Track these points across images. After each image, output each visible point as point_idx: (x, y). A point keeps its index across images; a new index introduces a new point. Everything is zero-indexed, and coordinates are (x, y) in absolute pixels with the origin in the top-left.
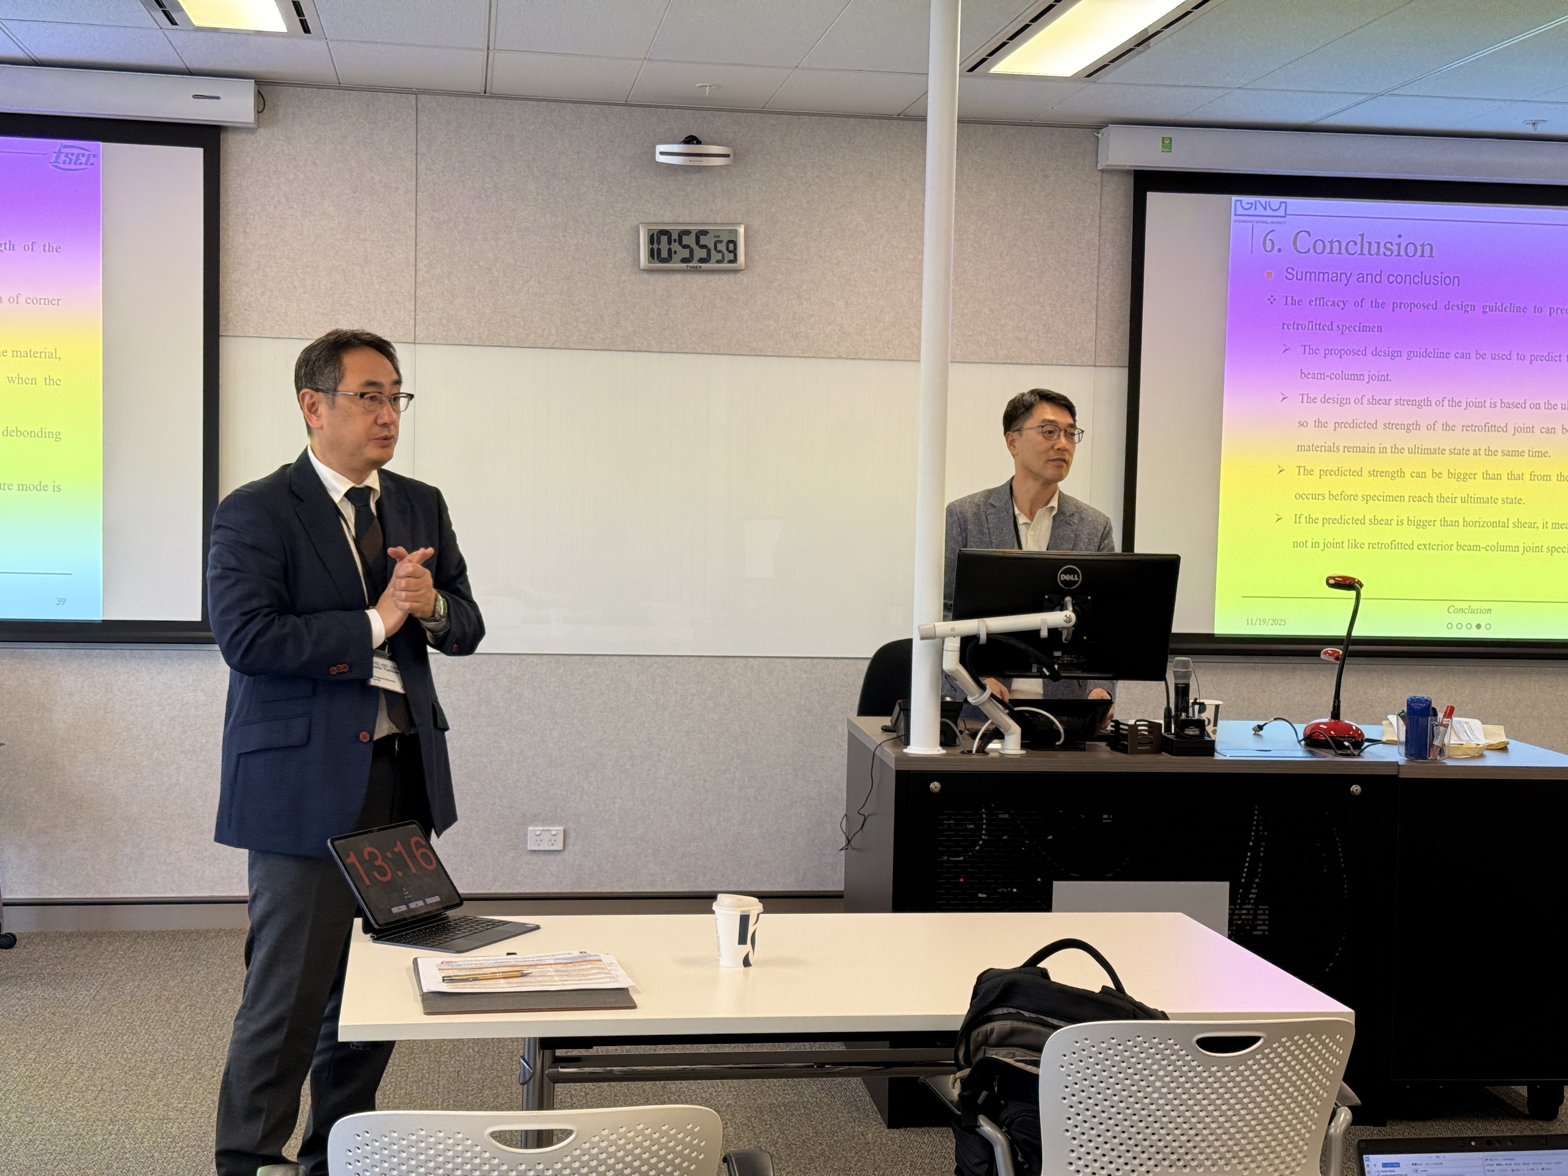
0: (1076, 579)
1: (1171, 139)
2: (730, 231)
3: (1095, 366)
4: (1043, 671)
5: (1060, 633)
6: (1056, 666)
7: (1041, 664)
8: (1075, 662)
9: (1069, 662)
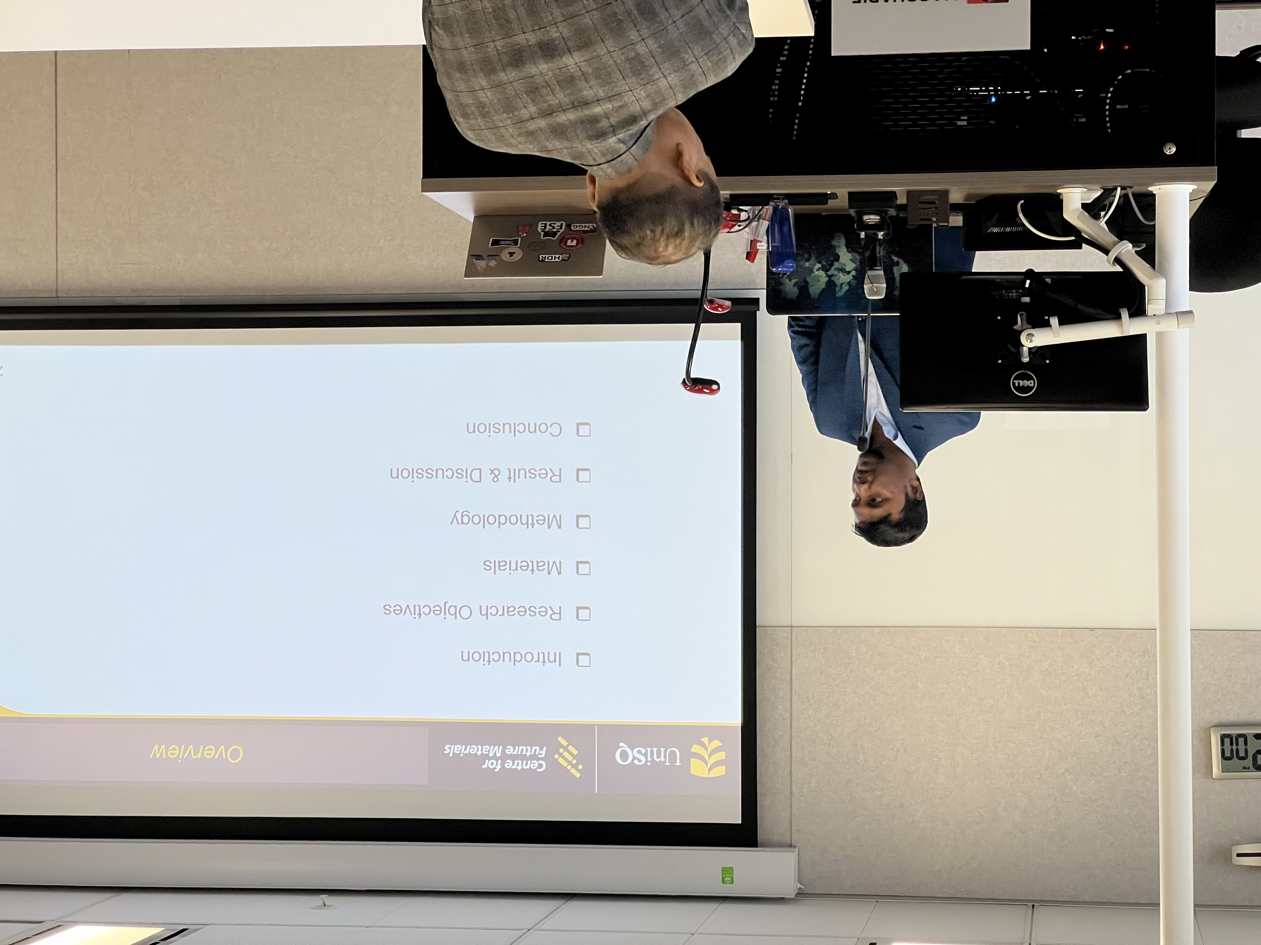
0: (1016, 382)
1: (723, 882)
2: (1228, 771)
3: (792, 627)
5: (1028, 323)
8: (1004, 291)
9: (1011, 291)
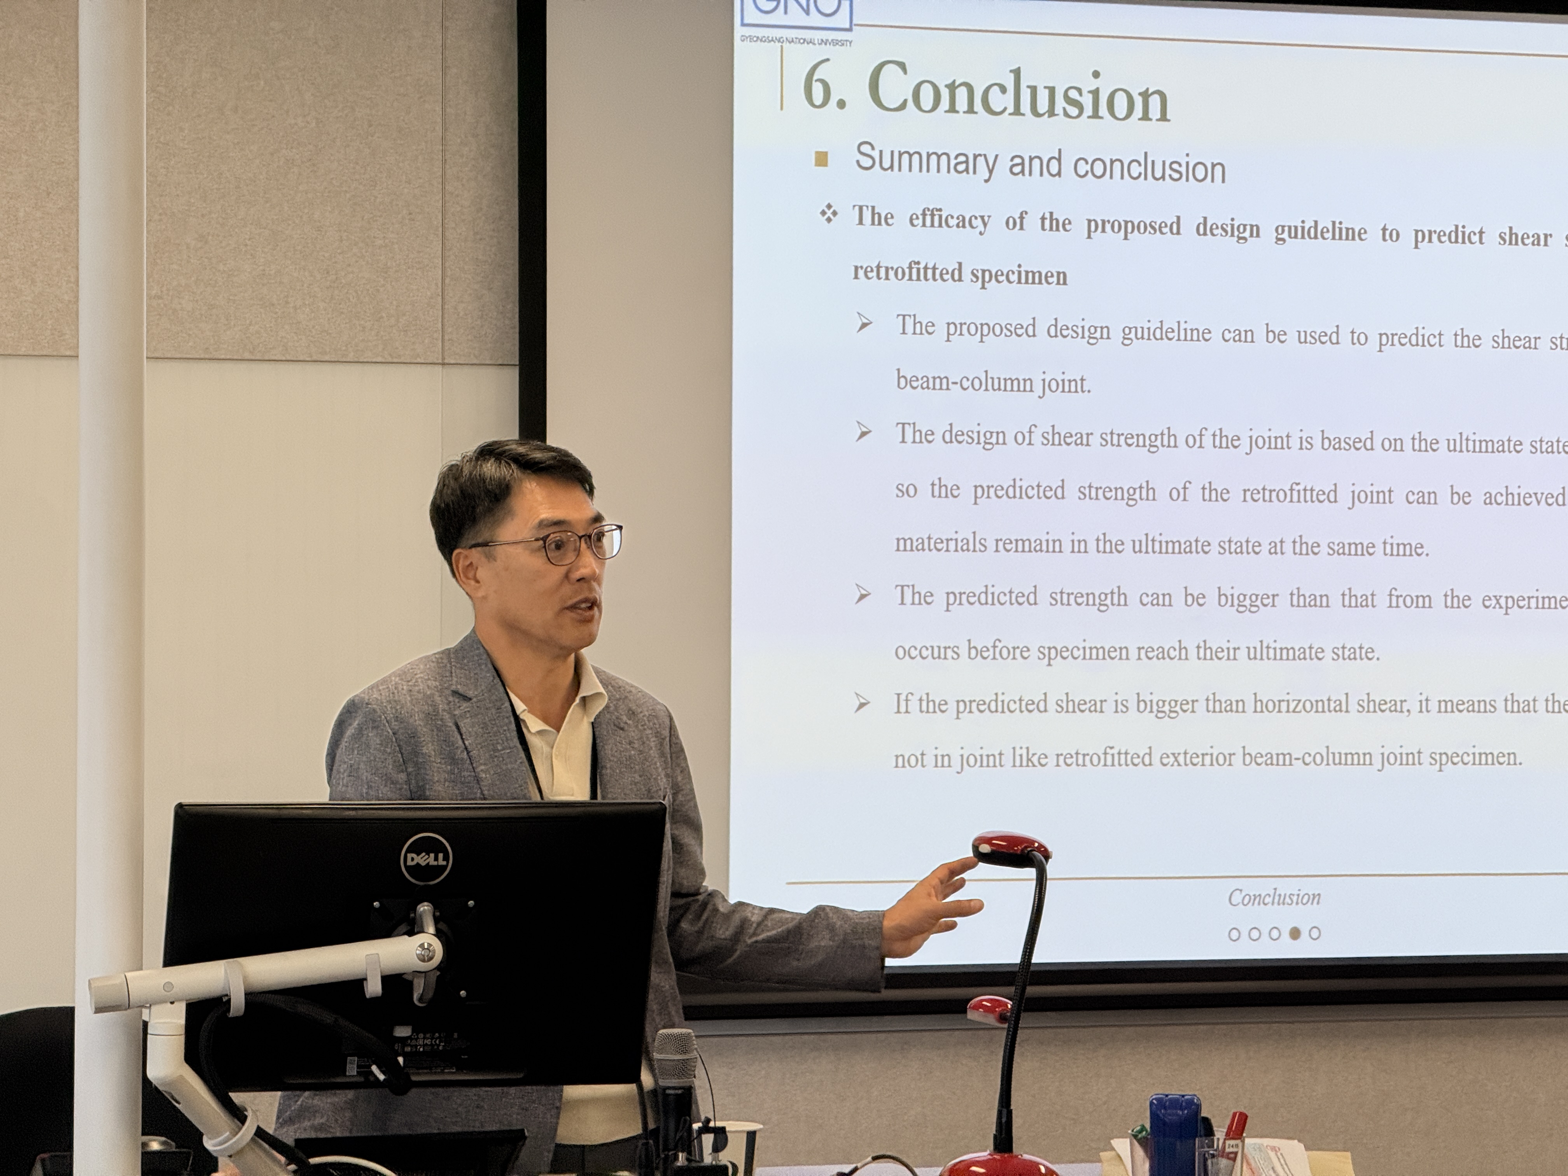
0: (442, 862)
3: (443, 364)
4: (372, 1073)
5: (410, 984)
6: (401, 1060)
7: (367, 1056)
8: (441, 1048)
9: (428, 1049)
